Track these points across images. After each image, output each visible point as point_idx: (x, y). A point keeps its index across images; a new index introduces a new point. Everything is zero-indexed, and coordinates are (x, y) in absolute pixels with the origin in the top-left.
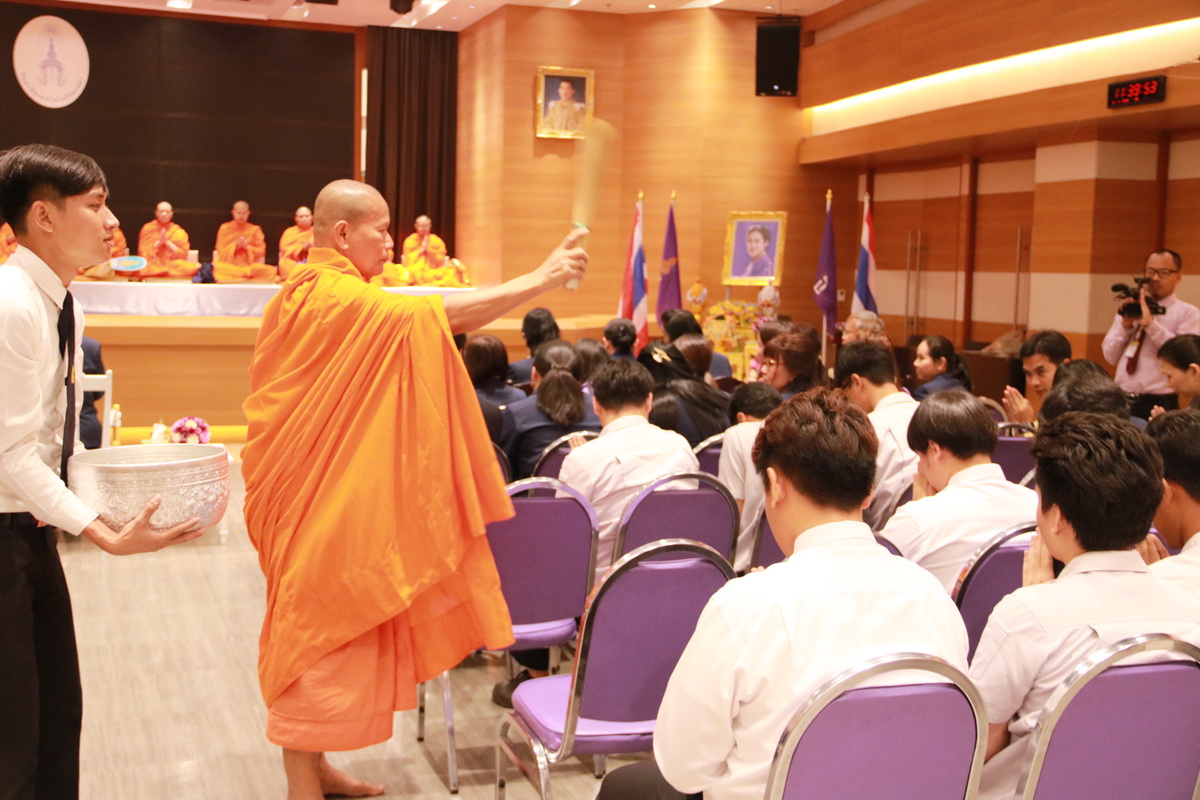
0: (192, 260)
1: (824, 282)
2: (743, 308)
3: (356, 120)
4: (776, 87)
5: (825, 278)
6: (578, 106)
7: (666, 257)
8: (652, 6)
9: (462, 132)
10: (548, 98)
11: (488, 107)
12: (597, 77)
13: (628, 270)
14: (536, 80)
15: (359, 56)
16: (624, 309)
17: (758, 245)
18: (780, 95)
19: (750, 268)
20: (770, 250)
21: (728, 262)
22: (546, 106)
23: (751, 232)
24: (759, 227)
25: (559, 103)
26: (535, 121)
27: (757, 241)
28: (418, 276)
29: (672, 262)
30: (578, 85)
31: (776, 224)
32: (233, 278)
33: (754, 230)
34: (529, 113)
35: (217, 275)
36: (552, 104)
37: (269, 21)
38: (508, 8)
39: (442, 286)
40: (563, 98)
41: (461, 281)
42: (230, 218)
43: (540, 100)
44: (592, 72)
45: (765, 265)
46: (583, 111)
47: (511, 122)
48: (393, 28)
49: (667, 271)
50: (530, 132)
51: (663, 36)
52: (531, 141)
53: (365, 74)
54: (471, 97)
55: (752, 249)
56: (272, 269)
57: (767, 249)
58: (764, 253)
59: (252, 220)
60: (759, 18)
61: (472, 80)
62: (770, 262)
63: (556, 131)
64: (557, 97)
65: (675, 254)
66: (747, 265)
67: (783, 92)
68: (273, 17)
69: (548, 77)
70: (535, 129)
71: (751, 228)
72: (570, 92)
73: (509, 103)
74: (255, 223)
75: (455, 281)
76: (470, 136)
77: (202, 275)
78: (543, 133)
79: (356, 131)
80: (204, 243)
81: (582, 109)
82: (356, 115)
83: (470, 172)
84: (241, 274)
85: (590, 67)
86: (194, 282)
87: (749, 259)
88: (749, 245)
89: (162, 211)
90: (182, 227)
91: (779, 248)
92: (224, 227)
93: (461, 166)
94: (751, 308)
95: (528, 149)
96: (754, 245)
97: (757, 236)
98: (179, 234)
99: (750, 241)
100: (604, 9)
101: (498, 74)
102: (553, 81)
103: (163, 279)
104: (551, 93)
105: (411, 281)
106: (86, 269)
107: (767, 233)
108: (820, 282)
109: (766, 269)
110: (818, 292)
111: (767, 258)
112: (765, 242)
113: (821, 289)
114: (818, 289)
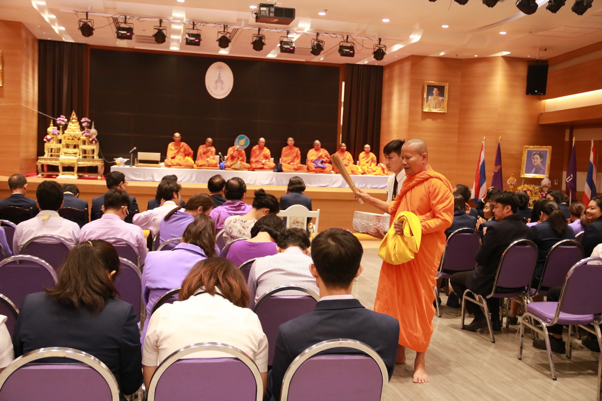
0: (271, 162)
1: (571, 177)
2: (534, 188)
3: (339, 103)
4: (536, 91)
5: (572, 175)
6: (441, 98)
7: (496, 165)
8: (476, 56)
9: (385, 108)
10: (428, 95)
11: (400, 99)
12: (449, 85)
13: (477, 170)
14: (423, 87)
15: (341, 76)
16: (475, 187)
17: (537, 160)
18: (538, 95)
19: (534, 170)
21: (524, 168)
22: (427, 98)
23: (534, 155)
24: (538, 152)
25: (433, 97)
26: (422, 105)
27: (537, 159)
28: (366, 171)
29: (499, 167)
30: (441, 90)
31: (547, 151)
32: (289, 170)
33: (535, 154)
34: (421, 101)
35: (283, 169)
36: (430, 97)
37: (306, 62)
38: (413, 56)
39: (376, 175)
40: (435, 95)
41: (384, 173)
42: (286, 145)
43: (425, 96)
44: (448, 84)
45: (541, 169)
46: (443, 100)
47: (412, 105)
48: (356, 64)
49: (496, 171)
50: (421, 110)
51: (480, 68)
52: (421, 112)
53: (343, 83)
54: (390, 94)
55: (534, 162)
56: (305, 167)
57: (541, 162)
58: (541, 164)
59: (295, 145)
60: (528, 61)
61: (391, 86)
62: (543, 168)
63: (431, 109)
64: (432, 94)
65: (500, 164)
67: (540, 93)
68: (308, 60)
69: (428, 86)
70: (422, 108)
71: (534, 153)
72: (438, 93)
73: (412, 97)
74: (297, 147)
75: (382, 173)
76: (389, 110)
77: (277, 168)
78: (426, 110)
79: (339, 108)
80: (276, 155)
81: (442, 99)
82: (339, 101)
83: (389, 126)
84: (292, 168)
85: (446, 82)
86: (274, 171)
87: (533, 166)
88: (533, 160)
89: (261, 142)
90: (268, 148)
91: (548, 161)
92: (284, 149)
93: (384, 123)
94: (537, 188)
95: (419, 117)
96: (536, 160)
97: (537, 156)
98: (267, 151)
99: (534, 158)
100: (455, 57)
101: (406, 84)
102: (431, 88)
103: (261, 170)
104: (430, 93)
105: (363, 172)
106: (231, 165)
107: (542, 155)
108: (569, 177)
109: (541, 171)
110: (568, 182)
111: (542, 166)
112: (541, 159)
113: (570, 180)
114: (568, 180)
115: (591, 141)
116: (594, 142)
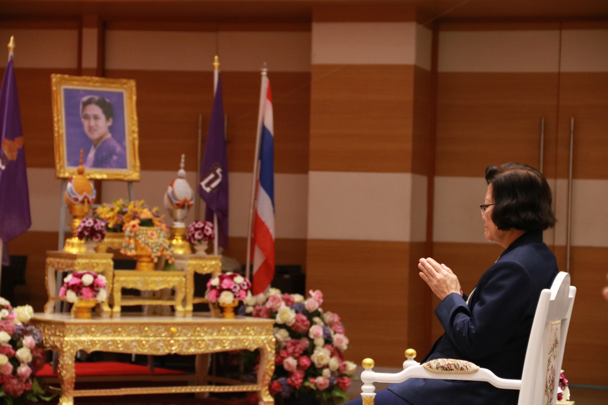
1: (216, 177)
5: (219, 171)
17: (98, 123)
19: (91, 155)
20: (117, 130)
23: (86, 104)
24: (96, 98)
27: (96, 118)
31: (122, 95)
33: (89, 102)
45: (112, 152)
55: (90, 128)
57: (111, 129)
58: (109, 136)
62: (119, 149)
66: (87, 152)
71: (85, 99)
87: (88, 143)
88: (86, 123)
91: (131, 127)
96: (93, 123)
97: (94, 110)
99: (87, 117)
107: (111, 109)
108: (212, 176)
109: (115, 158)
110: (208, 190)
111: (114, 143)
112: (107, 119)
113: (214, 185)
114: (208, 185)
115: (258, 76)
116: (269, 75)
